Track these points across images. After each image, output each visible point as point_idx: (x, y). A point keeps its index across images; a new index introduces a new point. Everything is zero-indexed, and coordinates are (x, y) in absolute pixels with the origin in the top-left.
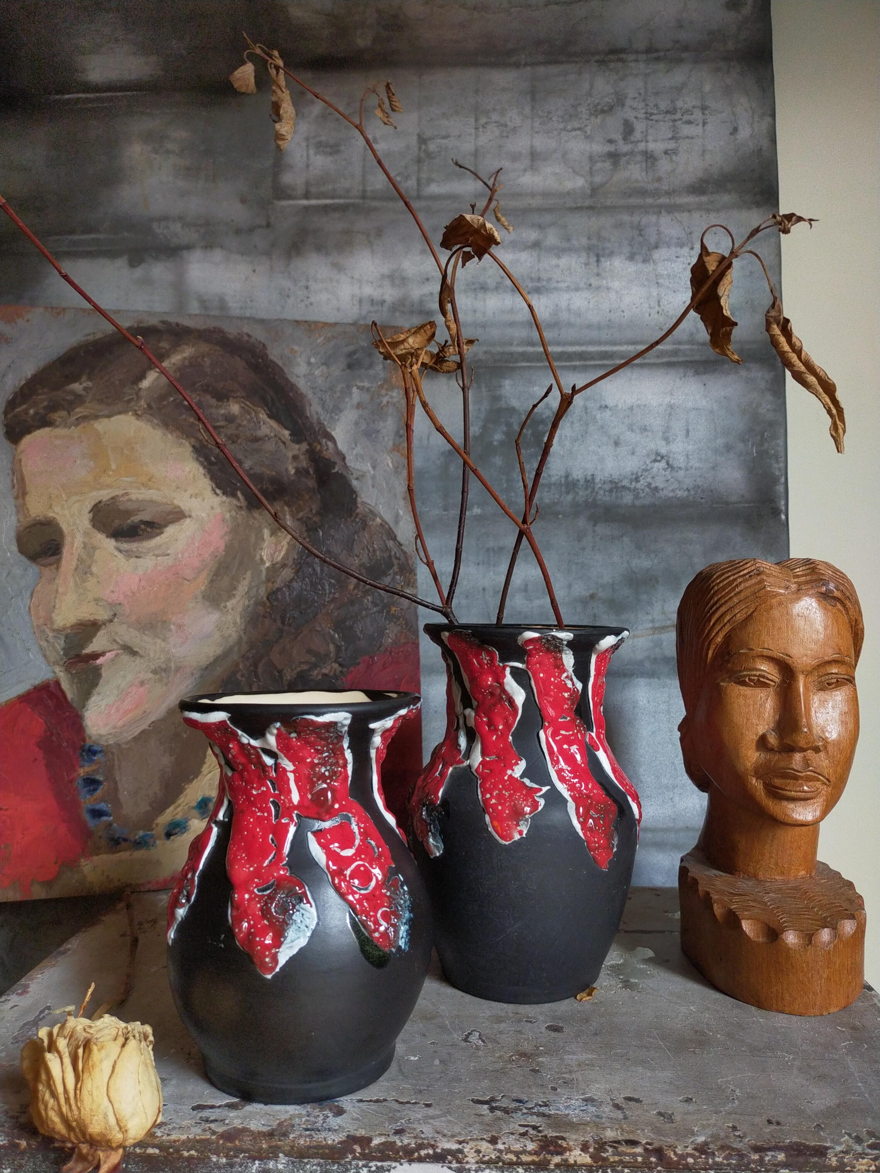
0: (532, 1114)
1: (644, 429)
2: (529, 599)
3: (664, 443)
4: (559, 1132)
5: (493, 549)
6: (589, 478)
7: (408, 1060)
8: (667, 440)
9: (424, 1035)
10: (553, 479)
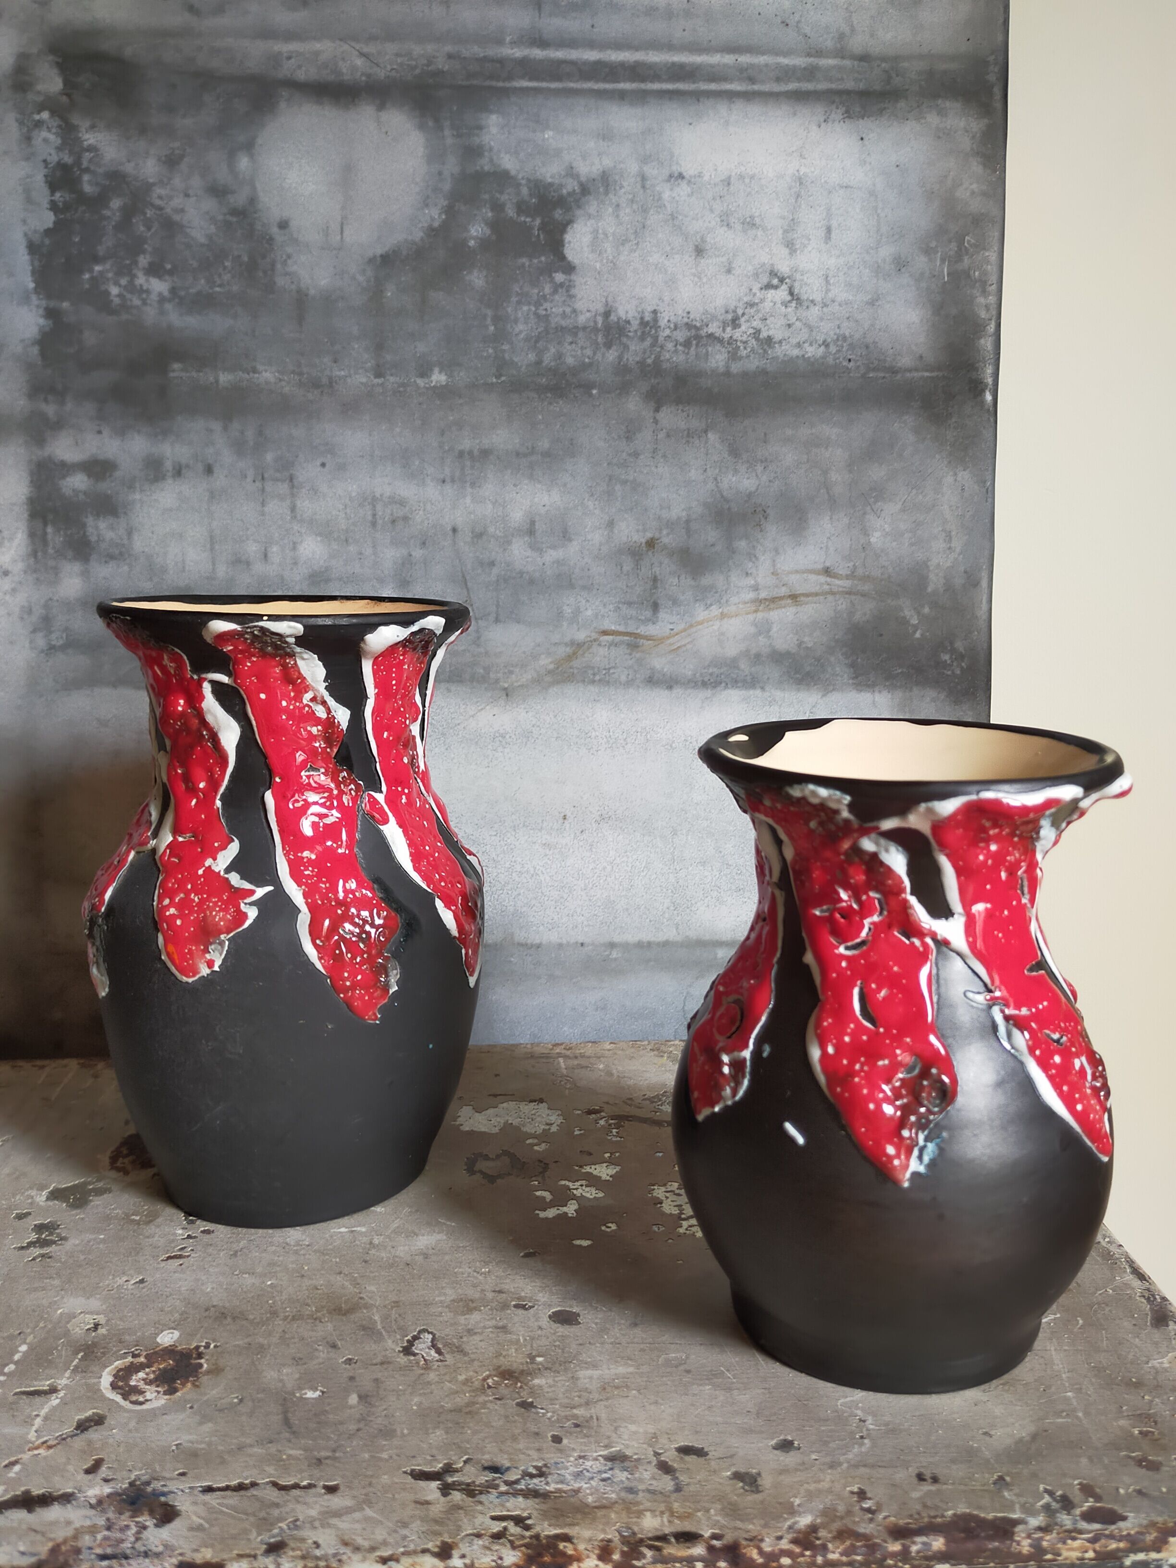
0: (516, 1493)
1: (750, 224)
2: (536, 547)
3: (786, 251)
4: (561, 1527)
5: (470, 453)
6: (648, 317)
7: (301, 1398)
8: (790, 246)
9: (334, 1346)
10: (582, 319)
